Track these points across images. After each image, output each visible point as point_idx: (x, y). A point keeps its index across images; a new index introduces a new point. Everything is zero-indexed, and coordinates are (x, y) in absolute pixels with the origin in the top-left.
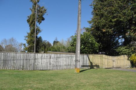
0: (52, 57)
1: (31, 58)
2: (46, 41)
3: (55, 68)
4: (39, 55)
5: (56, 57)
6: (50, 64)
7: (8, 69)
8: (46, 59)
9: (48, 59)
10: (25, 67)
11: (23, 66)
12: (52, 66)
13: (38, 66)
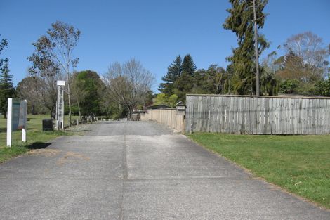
0: (303, 106)
1: (259, 108)
2: (216, 65)
3: (310, 130)
4: (276, 102)
5: (311, 106)
6: (300, 122)
7: (211, 131)
8: (290, 111)
9: (295, 111)
10: (246, 128)
11: (243, 126)
12: (303, 126)
13: (274, 125)
